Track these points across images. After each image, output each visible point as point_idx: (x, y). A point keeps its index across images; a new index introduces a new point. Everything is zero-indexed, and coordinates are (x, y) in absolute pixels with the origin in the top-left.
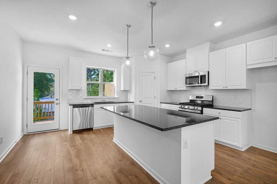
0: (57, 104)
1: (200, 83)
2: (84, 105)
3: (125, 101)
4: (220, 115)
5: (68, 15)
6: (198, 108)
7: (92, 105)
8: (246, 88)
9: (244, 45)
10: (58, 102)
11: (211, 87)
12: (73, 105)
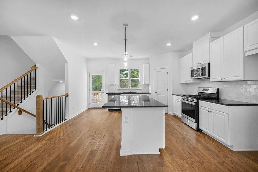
0: (103, 93)
1: (200, 76)
2: (115, 94)
3: (147, 92)
4: (211, 108)
5: (94, 43)
6: (194, 100)
7: (120, 94)
8: (243, 80)
9: (242, 28)
10: (103, 91)
11: (211, 79)
12: (109, 94)
